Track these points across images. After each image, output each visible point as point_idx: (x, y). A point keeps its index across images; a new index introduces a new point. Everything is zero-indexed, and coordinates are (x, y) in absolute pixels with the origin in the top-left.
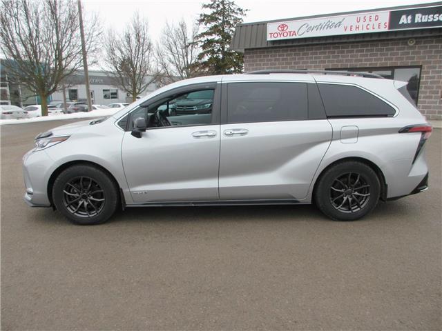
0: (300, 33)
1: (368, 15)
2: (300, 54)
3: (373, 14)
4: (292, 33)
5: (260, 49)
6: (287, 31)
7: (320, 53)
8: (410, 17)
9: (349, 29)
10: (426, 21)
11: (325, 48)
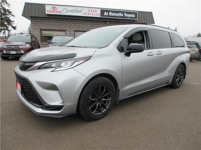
0: (63, 13)
1: (93, 9)
2: (62, 22)
3: (95, 9)
4: (59, 12)
5: (41, 17)
6: (57, 10)
7: (72, 23)
8: (107, 13)
9: (85, 14)
10: (113, 15)
11: (74, 21)
